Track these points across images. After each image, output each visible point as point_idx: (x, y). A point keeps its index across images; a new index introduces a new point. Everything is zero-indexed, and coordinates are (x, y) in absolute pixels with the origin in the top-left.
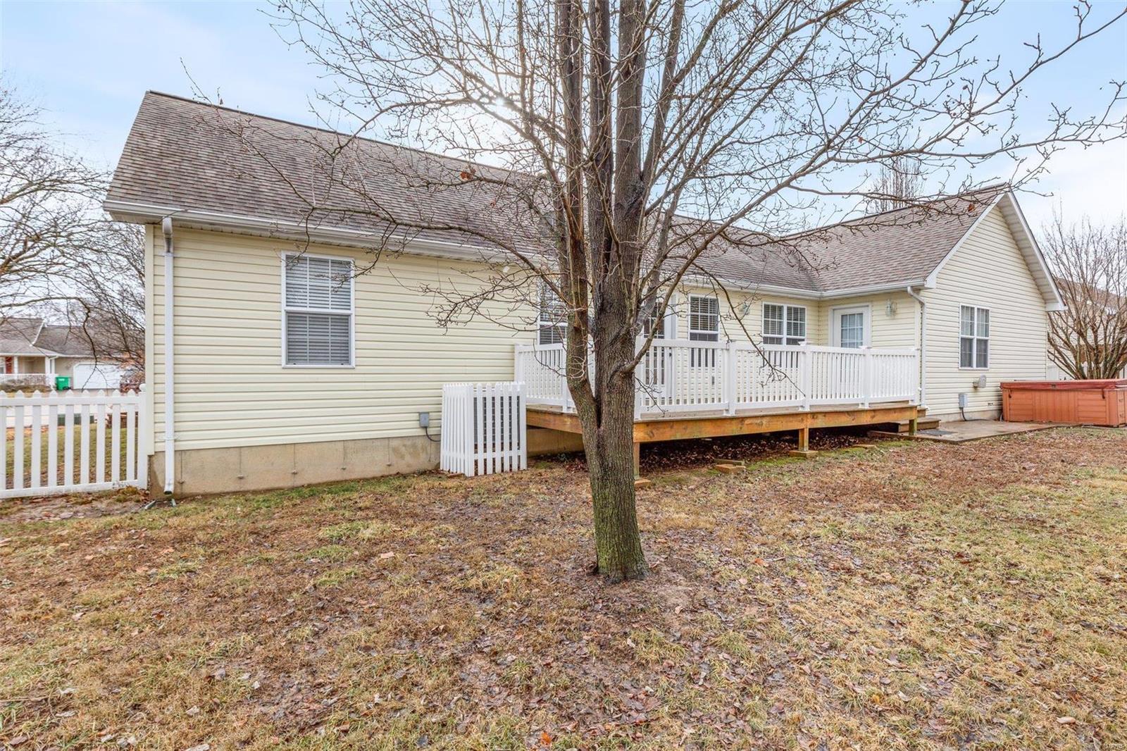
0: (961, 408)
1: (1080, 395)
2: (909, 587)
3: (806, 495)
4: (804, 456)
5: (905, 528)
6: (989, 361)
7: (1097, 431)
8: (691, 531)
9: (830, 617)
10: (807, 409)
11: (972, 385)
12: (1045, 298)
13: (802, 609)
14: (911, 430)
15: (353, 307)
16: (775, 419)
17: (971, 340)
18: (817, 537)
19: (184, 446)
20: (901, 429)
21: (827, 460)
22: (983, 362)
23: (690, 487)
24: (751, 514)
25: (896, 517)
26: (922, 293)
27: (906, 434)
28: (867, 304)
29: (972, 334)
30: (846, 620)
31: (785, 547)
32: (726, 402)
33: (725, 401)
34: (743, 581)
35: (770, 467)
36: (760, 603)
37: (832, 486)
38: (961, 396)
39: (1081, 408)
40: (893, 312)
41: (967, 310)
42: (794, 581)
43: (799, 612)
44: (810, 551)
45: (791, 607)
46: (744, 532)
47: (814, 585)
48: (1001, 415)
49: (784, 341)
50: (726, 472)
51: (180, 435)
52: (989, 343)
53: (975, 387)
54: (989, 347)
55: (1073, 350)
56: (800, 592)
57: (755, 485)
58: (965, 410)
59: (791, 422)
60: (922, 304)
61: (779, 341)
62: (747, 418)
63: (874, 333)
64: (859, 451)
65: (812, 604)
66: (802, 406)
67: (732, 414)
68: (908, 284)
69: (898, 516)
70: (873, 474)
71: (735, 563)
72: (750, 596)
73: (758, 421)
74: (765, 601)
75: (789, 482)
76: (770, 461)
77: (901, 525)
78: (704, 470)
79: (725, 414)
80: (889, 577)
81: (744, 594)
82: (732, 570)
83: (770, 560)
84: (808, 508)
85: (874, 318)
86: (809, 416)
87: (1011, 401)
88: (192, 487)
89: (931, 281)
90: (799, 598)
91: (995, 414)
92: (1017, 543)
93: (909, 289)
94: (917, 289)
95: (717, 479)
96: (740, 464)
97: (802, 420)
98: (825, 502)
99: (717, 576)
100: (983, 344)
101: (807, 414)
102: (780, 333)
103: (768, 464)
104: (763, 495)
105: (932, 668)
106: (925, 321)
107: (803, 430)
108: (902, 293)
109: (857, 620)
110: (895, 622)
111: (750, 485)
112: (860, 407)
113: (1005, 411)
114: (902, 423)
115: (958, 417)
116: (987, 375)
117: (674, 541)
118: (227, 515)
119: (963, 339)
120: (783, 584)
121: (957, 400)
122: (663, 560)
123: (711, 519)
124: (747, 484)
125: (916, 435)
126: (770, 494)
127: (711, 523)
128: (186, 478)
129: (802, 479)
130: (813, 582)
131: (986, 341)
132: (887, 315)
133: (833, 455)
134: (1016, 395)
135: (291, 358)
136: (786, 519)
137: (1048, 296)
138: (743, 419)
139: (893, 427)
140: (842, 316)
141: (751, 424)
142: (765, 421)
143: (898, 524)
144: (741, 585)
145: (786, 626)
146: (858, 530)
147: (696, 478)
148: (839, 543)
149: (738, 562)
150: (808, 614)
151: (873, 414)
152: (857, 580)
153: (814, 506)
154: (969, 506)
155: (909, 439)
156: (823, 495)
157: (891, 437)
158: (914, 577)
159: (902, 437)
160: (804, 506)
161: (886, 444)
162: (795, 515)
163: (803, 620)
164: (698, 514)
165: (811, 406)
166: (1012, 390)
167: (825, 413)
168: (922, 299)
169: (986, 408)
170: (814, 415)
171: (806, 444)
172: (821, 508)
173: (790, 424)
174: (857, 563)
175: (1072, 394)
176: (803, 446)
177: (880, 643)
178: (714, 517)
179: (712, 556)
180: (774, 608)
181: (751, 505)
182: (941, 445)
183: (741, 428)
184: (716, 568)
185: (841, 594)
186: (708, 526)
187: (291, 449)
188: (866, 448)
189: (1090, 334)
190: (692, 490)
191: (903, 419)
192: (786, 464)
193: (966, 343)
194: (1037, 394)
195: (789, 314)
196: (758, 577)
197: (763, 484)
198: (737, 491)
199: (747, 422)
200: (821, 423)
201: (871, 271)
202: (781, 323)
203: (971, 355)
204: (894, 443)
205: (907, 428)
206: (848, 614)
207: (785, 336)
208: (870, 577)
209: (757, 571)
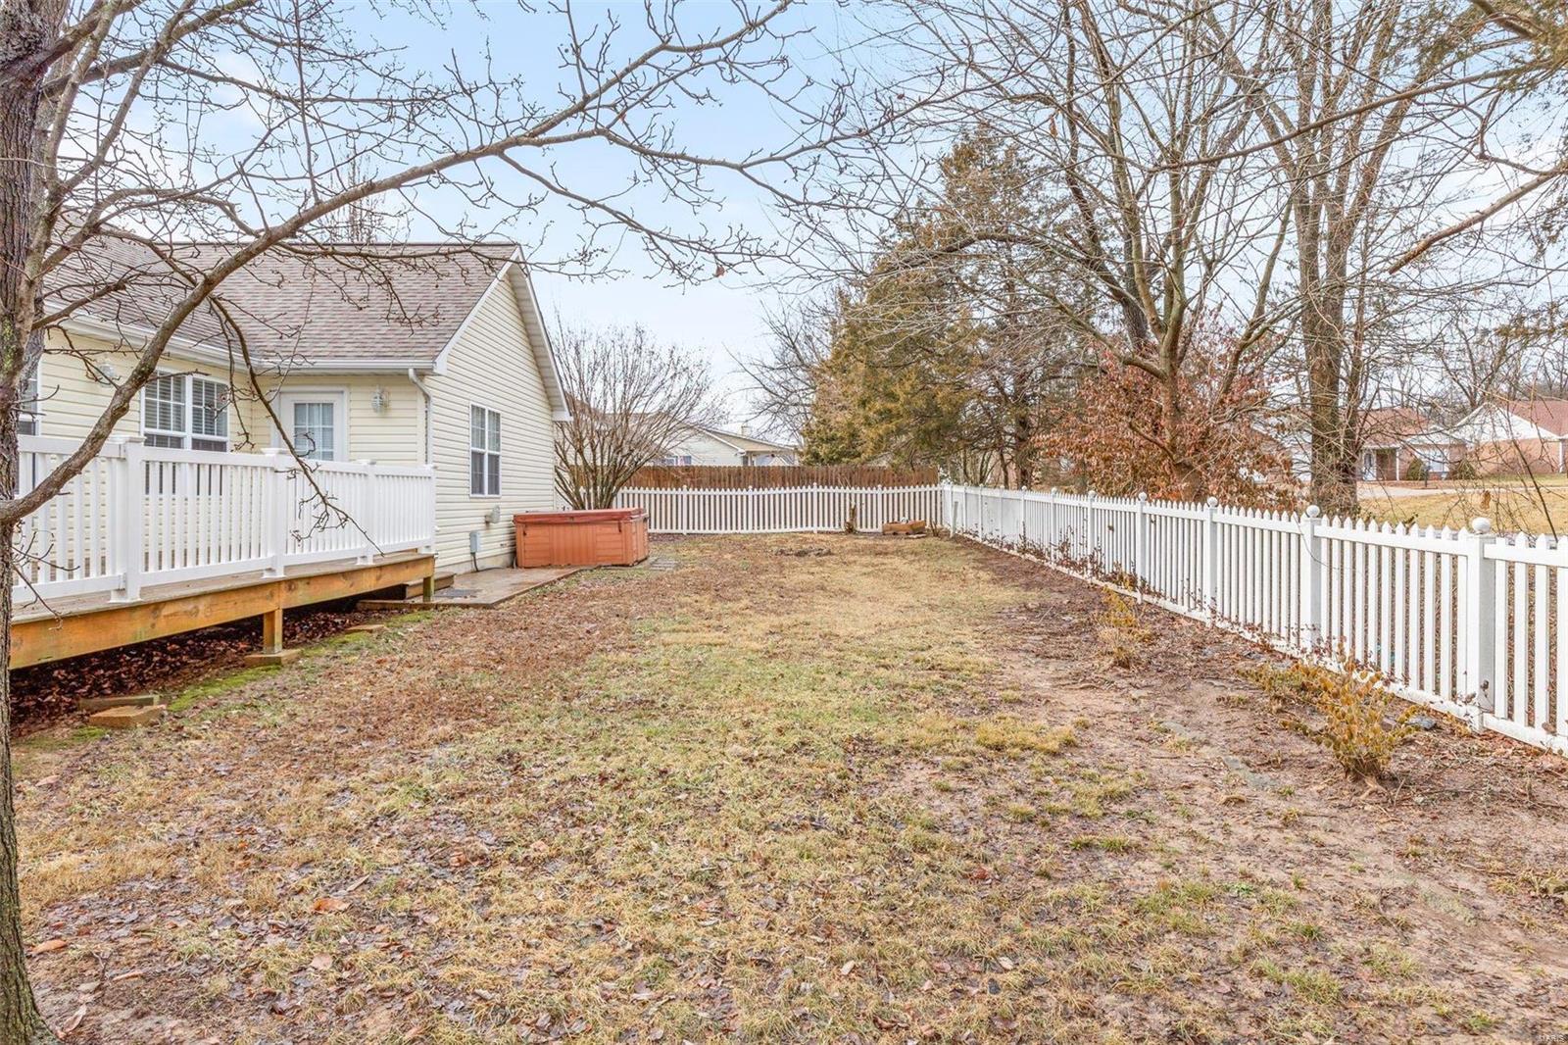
0: (473, 554)
1: (598, 529)
2: (580, 853)
3: (322, 736)
4: (277, 663)
5: (510, 756)
6: (501, 485)
7: (619, 572)
8: (117, 890)
9: (514, 961)
10: (280, 575)
11: (483, 519)
12: (553, 407)
13: (463, 969)
14: (426, 594)
16: (222, 599)
17: (482, 455)
18: (391, 815)
20: (409, 592)
21: (321, 662)
22: (495, 488)
23: (43, 782)
24: (238, 807)
25: (488, 739)
26: (427, 380)
27: (419, 600)
28: (340, 389)
29: (482, 445)
30: (540, 955)
31: (353, 854)
32: (119, 573)
33: (115, 572)
34: (322, 963)
35: (216, 696)
36: (382, 995)
37: (359, 708)
38: (473, 535)
39: (599, 545)
40: (384, 407)
41: (478, 411)
42: (412, 918)
43: (461, 977)
44: (400, 846)
45: (443, 973)
46: (251, 851)
47: (449, 910)
48: (514, 560)
49: (188, 443)
50: (123, 725)
52: (501, 459)
53: (487, 523)
54: (501, 466)
55: (572, 473)
56: (437, 937)
57: (205, 742)
58: (478, 555)
59: (252, 600)
60: (427, 397)
61: (177, 443)
62: (165, 602)
63: (354, 439)
64: (362, 636)
65: (473, 952)
66: (270, 570)
67: (133, 597)
68: (410, 365)
69: (488, 741)
70: (411, 675)
71: (276, 929)
72: (357, 990)
73: (189, 606)
74: (391, 987)
75: (278, 719)
76: (209, 683)
77: (504, 752)
78: (62, 732)
79: (115, 600)
80: (545, 850)
81: (340, 991)
82: (282, 947)
83: (342, 891)
84: (342, 763)
85: (354, 413)
86: (283, 586)
87: (527, 540)
89: (441, 365)
90: (441, 949)
91: (507, 559)
92: (648, 739)
93: (411, 372)
94: (421, 374)
95: (104, 747)
96: (150, 702)
97: (272, 595)
98: (364, 744)
99: (257, 978)
100: (494, 459)
101: (279, 582)
102: (180, 427)
103: (210, 690)
104: (239, 758)
105: (690, 974)
106: (432, 425)
107: (273, 612)
108: (399, 377)
109: (554, 946)
110: (600, 922)
111: (198, 743)
112: (360, 563)
113: (519, 555)
114: (410, 583)
115: (469, 567)
116: (501, 505)
117: (84, 932)
119: (473, 453)
120: (401, 934)
121: (468, 542)
122: (90, 998)
123: (151, 845)
124: (188, 742)
125: (434, 600)
126: (250, 752)
127: (157, 855)
129: (299, 709)
130: (445, 905)
131: (497, 457)
132: (376, 411)
133: (323, 651)
134: (531, 531)
136: (314, 798)
137: (555, 401)
138: (156, 606)
139: (399, 591)
140: (296, 405)
141: (174, 614)
142: (202, 605)
143: (499, 752)
144: (324, 974)
145: (457, 1018)
146: (451, 780)
147: (48, 757)
148: (436, 813)
149: (283, 924)
150: (481, 976)
151: (378, 573)
152: (507, 871)
153: (351, 756)
154: (565, 699)
155: (424, 607)
156: (352, 732)
157: (399, 609)
158: (576, 834)
159: (416, 606)
160: (330, 760)
161: (397, 620)
162: (326, 782)
163: (480, 991)
164: (107, 843)
165: (287, 568)
166: (526, 524)
167: (309, 579)
168: (428, 390)
169: (498, 551)
170: (290, 583)
171: (278, 639)
172: (366, 754)
173: (249, 605)
174: (488, 841)
175: (590, 528)
176: (272, 643)
177: (611, 971)
178: (153, 837)
179: (215, 934)
180: (419, 992)
181: (225, 787)
182: (472, 612)
183: (153, 626)
184: (241, 959)
185: (503, 910)
186: (156, 864)
188: (371, 631)
189: (588, 452)
190: (50, 786)
191: (412, 578)
192: (250, 684)
193: (477, 457)
194: (555, 529)
195: (197, 392)
196: (343, 940)
197: (225, 735)
198: (173, 763)
199: (167, 611)
200: (303, 597)
201: (345, 335)
202: (179, 409)
203: (482, 476)
204: (407, 617)
205: (420, 590)
206: (534, 941)
207: (188, 434)
208: (521, 859)
209: (336, 927)
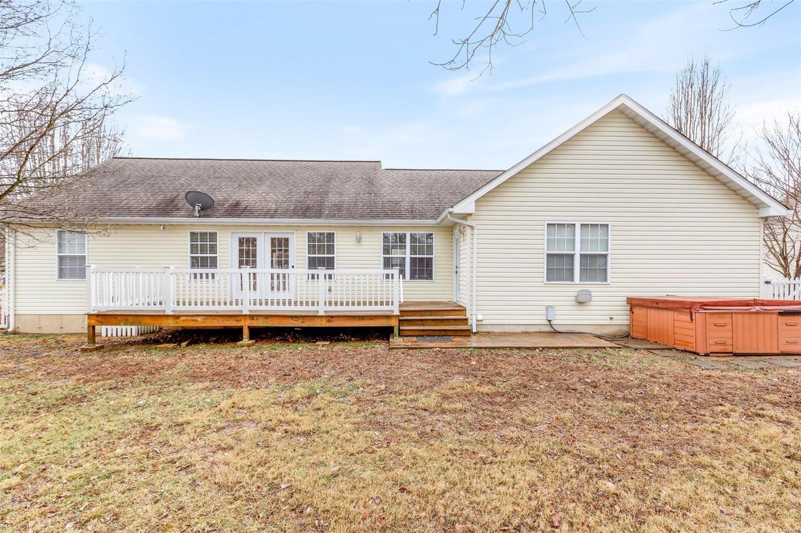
0: (550, 321)
1: (675, 315)
6: (612, 275)
10: (245, 313)
11: (569, 299)
15: (86, 252)
16: (211, 318)
17: (568, 255)
19: (17, 313)
22: (599, 277)
29: (570, 249)
38: (549, 308)
41: (562, 226)
51: (16, 309)
52: (610, 256)
53: (576, 301)
54: (611, 262)
58: (558, 322)
73: (193, 319)
79: (164, 313)
86: (248, 317)
87: (634, 317)
88: (22, 330)
93: (448, 215)
97: (239, 320)
101: (245, 316)
107: (242, 327)
113: (631, 327)
115: (543, 329)
118: (31, 344)
119: (551, 255)
128: (19, 326)
131: (604, 255)
134: (636, 311)
135: (60, 277)
138: (178, 317)
165: (249, 311)
166: (632, 305)
170: (253, 317)
175: (670, 314)
183: (177, 322)
187: (60, 317)
194: (648, 311)
199: (182, 318)
203: (569, 270)
